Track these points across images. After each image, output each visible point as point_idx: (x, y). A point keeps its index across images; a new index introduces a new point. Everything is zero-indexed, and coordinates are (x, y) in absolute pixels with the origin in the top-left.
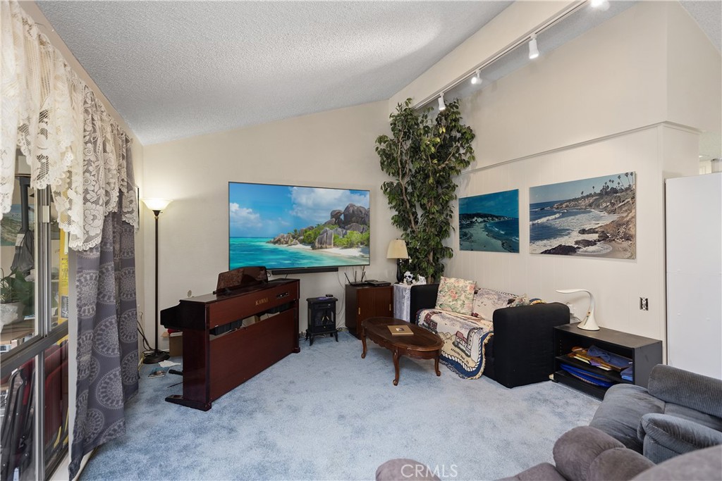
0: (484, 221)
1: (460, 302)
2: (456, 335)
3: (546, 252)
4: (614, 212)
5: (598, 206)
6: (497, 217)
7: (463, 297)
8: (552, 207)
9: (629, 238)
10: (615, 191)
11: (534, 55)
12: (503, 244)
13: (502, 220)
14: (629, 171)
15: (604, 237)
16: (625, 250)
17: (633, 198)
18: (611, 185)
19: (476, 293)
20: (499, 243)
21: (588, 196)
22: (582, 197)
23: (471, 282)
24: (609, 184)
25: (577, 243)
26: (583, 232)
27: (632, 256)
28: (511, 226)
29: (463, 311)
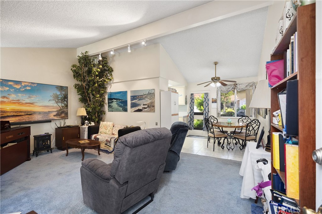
0: (117, 101)
1: (108, 130)
2: (106, 141)
3: (135, 111)
4: (150, 99)
5: (147, 98)
6: (121, 100)
7: (109, 129)
8: (136, 97)
9: (154, 106)
10: (151, 94)
11: (129, 51)
12: (123, 109)
13: (122, 101)
14: (153, 89)
15: (148, 107)
16: (153, 110)
17: (155, 96)
19: (113, 126)
20: (121, 108)
21: (145, 95)
22: (144, 95)
23: (112, 123)
24: (149, 91)
25: (142, 108)
26: (144, 105)
27: (154, 112)
28: (125, 103)
29: (109, 133)
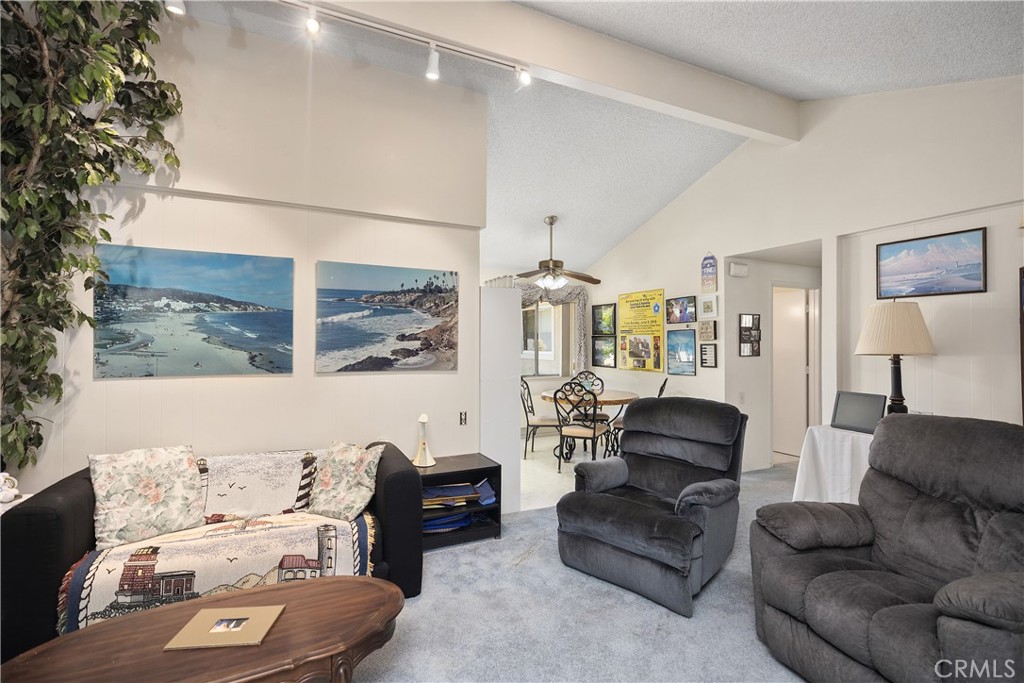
0: (198, 310)
2: (281, 566)
3: (346, 369)
4: (437, 314)
5: (421, 306)
6: (235, 303)
8: (358, 299)
9: (452, 346)
10: (439, 290)
12: (252, 359)
13: (250, 310)
14: (454, 271)
15: (427, 346)
16: (449, 360)
17: (457, 301)
18: (436, 283)
19: (204, 470)
20: (243, 356)
21: (409, 291)
22: (403, 292)
24: (433, 280)
25: (394, 352)
26: (402, 338)
27: (455, 368)
